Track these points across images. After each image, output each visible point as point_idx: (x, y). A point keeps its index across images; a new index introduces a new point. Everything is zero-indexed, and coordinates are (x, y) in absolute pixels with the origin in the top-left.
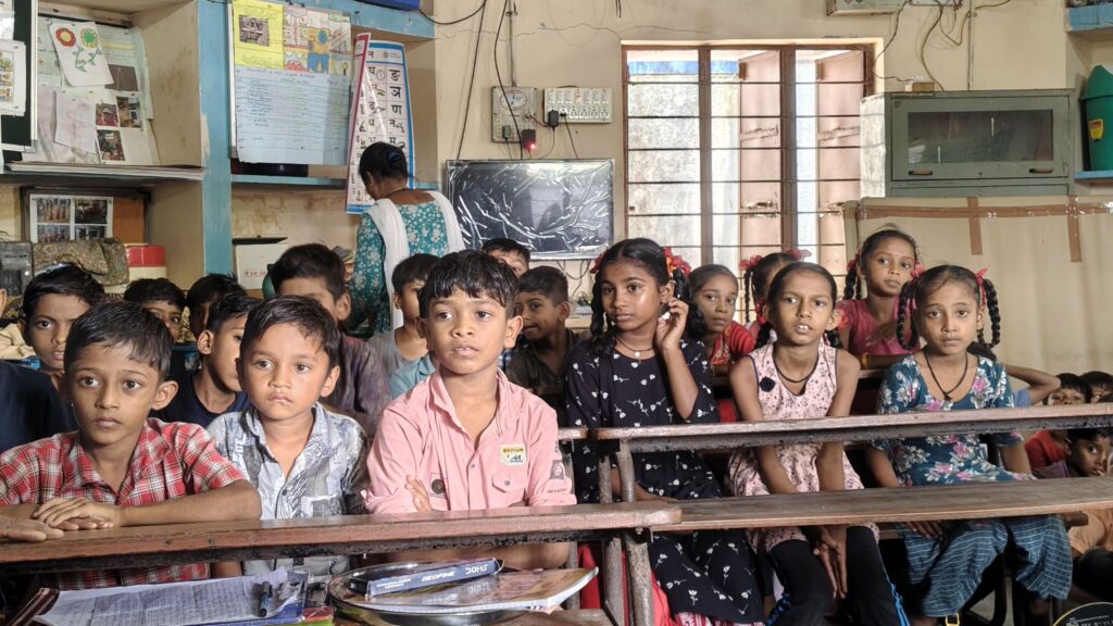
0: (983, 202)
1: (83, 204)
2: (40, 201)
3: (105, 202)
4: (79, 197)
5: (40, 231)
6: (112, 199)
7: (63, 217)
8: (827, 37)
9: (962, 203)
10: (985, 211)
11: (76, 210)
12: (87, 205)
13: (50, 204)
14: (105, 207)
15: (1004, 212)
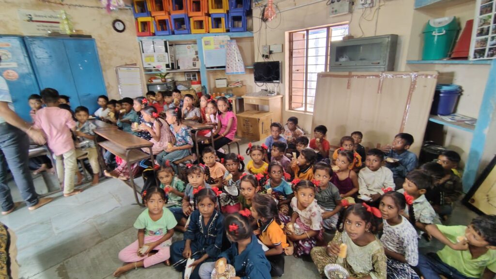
0: (353, 73)
4: (192, 73)
5: (187, 79)
6: (197, 73)
7: (190, 76)
8: (333, 23)
9: (347, 73)
10: (353, 76)
13: (188, 74)
15: (359, 77)
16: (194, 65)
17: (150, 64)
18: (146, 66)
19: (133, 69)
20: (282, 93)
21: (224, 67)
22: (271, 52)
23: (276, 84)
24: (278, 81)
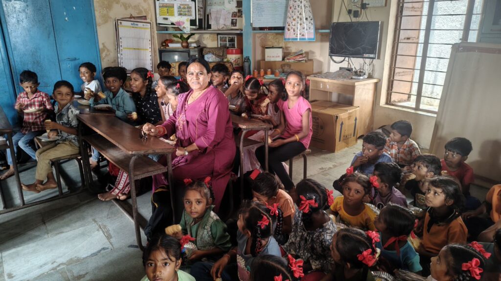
2: (220, 37)
3: (235, 37)
5: (220, 44)
7: (225, 41)
12: (230, 38)
13: (223, 38)
16: (234, 23)
17: (166, 19)
18: (160, 21)
19: (140, 25)
20: (376, 75)
21: (282, 28)
22: (364, 6)
23: (368, 61)
24: (372, 56)
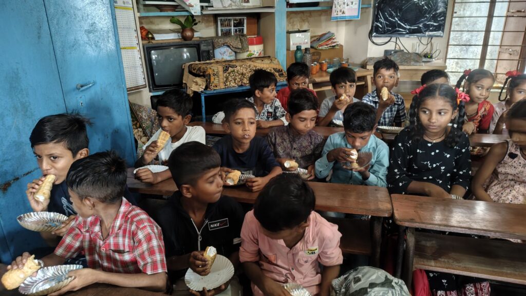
1: (236, 20)
2: (221, 20)
3: (244, 19)
4: (234, 18)
5: (222, 30)
6: (246, 18)
7: (229, 25)
11: (234, 23)
12: (237, 20)
13: (225, 20)
14: (244, 21)
